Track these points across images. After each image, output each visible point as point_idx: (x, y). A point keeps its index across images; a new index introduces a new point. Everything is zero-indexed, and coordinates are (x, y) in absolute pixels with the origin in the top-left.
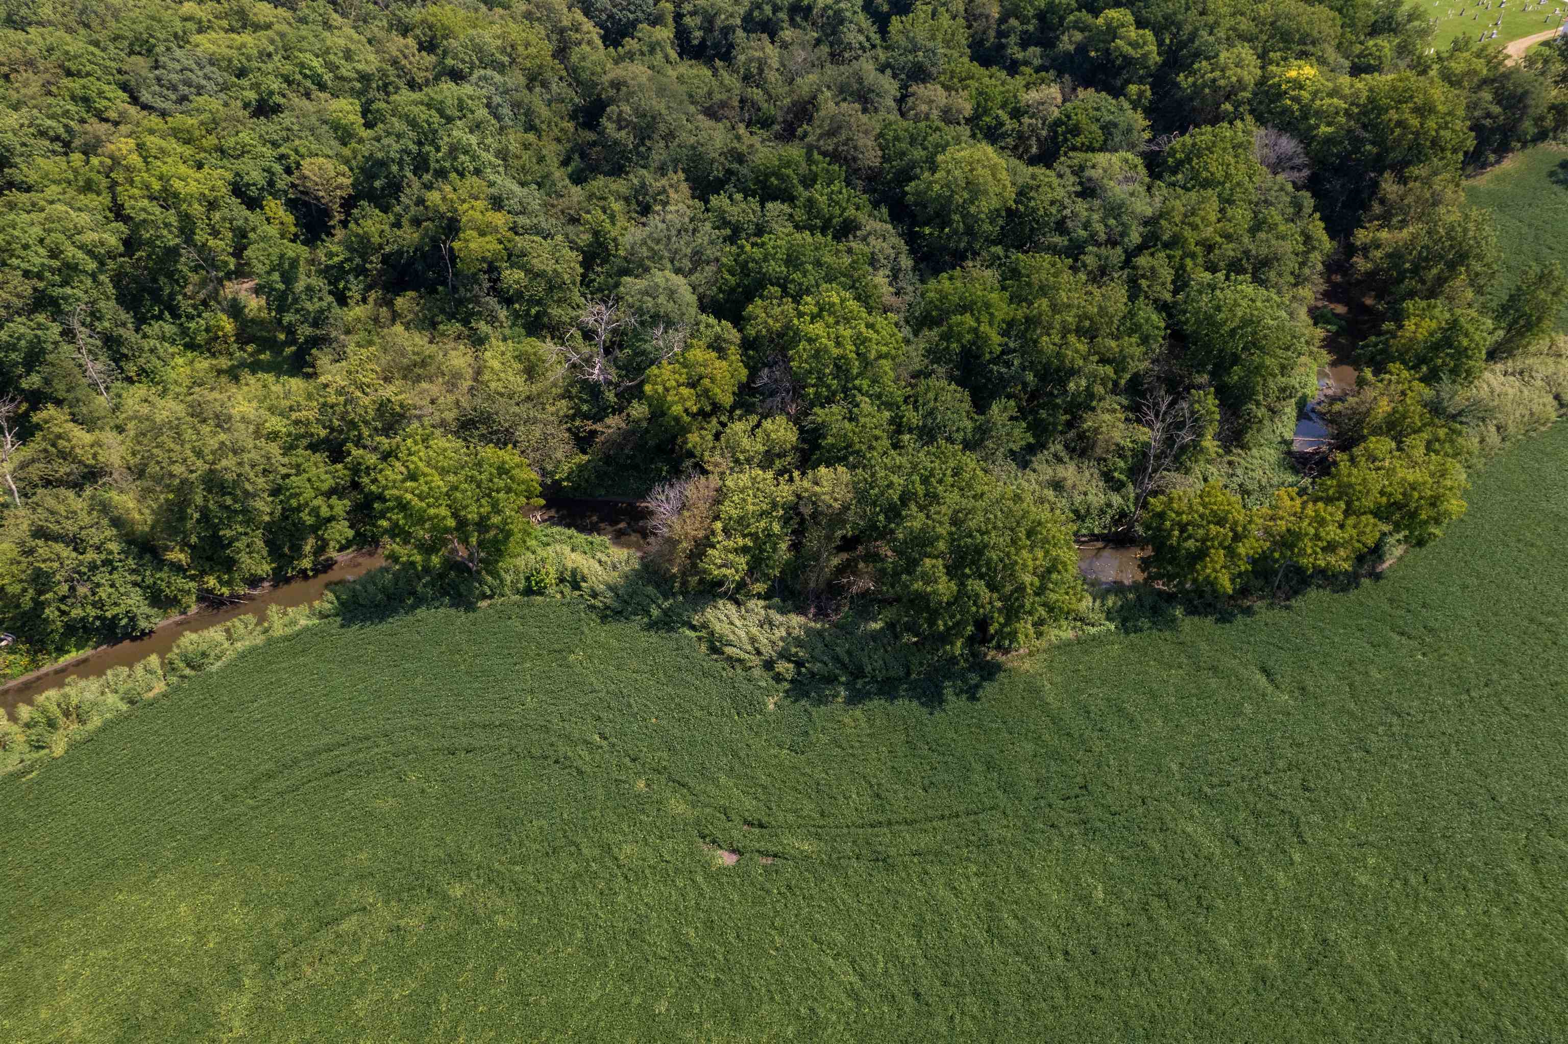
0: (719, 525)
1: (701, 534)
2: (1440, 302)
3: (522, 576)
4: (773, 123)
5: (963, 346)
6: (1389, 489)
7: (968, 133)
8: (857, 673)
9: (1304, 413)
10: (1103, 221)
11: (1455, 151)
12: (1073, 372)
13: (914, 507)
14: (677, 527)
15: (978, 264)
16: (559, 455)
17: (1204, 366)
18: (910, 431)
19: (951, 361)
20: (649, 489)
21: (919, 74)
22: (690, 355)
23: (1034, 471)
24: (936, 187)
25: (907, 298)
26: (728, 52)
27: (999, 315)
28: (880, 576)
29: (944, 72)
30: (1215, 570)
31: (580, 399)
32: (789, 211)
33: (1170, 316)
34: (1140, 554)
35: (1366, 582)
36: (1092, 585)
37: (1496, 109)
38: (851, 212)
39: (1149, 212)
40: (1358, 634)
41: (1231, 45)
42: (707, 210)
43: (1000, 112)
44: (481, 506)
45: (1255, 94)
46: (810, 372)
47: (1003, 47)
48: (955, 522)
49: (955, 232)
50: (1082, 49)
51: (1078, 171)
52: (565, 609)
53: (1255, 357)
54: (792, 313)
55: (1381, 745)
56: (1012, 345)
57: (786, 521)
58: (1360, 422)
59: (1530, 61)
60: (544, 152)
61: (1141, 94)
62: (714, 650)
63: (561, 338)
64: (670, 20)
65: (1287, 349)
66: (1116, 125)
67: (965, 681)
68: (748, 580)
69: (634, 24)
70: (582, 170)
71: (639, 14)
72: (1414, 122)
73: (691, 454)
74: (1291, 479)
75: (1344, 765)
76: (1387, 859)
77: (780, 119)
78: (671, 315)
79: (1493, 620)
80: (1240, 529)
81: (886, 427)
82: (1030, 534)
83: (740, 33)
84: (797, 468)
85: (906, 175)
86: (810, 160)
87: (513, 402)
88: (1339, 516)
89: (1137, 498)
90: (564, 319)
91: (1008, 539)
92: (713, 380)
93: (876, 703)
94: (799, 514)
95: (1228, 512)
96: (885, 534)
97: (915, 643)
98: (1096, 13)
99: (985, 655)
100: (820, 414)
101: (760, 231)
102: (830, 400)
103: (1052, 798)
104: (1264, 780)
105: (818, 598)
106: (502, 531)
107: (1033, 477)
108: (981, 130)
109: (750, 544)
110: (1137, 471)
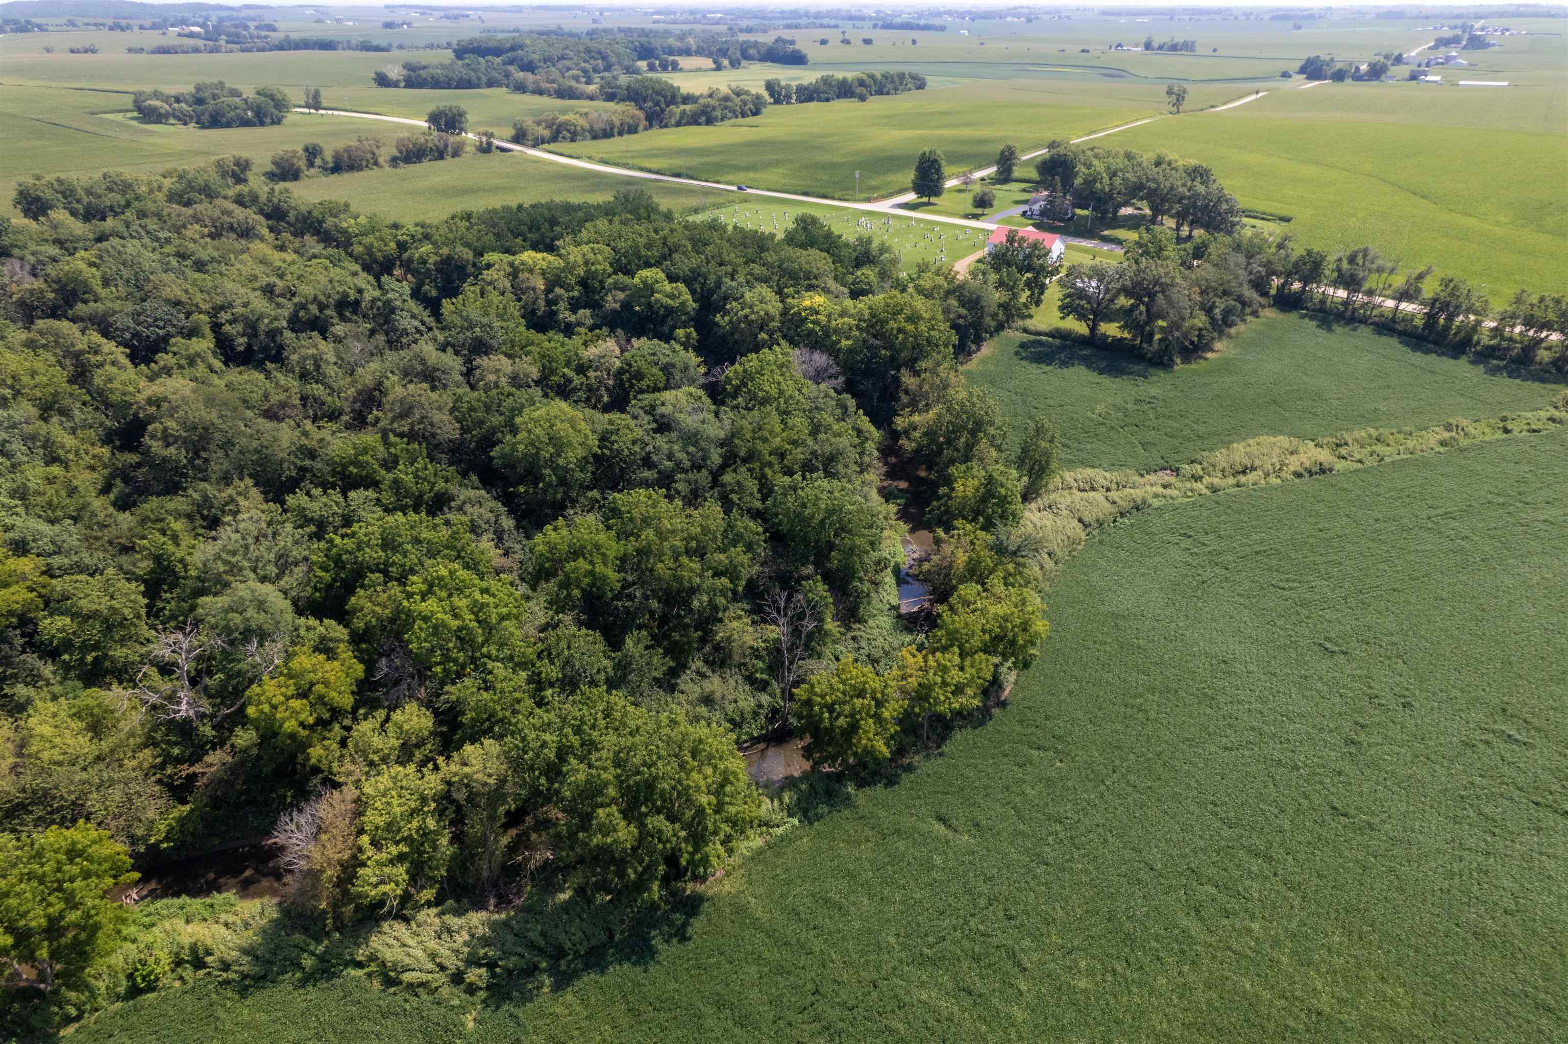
0: (365, 840)
1: (346, 855)
2: (974, 463)
3: (122, 977)
4: (340, 414)
5: (583, 590)
6: (987, 627)
7: (540, 393)
8: (558, 954)
9: (901, 579)
10: (684, 449)
11: (946, 346)
12: (694, 591)
13: (573, 761)
14: (317, 856)
15: (579, 511)
16: (151, 814)
17: (807, 558)
18: (552, 685)
19: (574, 607)
20: (274, 823)
21: (480, 347)
22: (294, 664)
23: (682, 692)
24: (521, 447)
25: (517, 556)
26: (279, 353)
27: (611, 554)
28: (556, 843)
29: (505, 343)
30: (869, 739)
31: (168, 743)
32: (375, 496)
33: (765, 521)
34: (800, 744)
35: (996, 712)
36: (766, 786)
37: (963, 311)
38: (441, 485)
39: (722, 435)
40: (1005, 760)
41: (751, 287)
42: (285, 511)
43: (566, 370)
44: (49, 905)
45: (783, 323)
46: (432, 651)
47: (555, 313)
48: (617, 763)
49: (549, 485)
50: (626, 306)
51: (651, 410)
52: (188, 997)
53: (846, 541)
54: (400, 596)
55: (1055, 854)
56: (630, 579)
57: (440, 813)
58: (947, 575)
59: (974, 274)
60: (75, 483)
61: (688, 336)
62: (389, 982)
63: (132, 680)
64: (207, 331)
65: (871, 527)
66: (673, 366)
67: (670, 924)
68: (413, 891)
69: (166, 339)
70: (128, 495)
71: (170, 329)
72: (910, 328)
73: (316, 770)
74: (908, 638)
75: (1032, 884)
76: (1093, 957)
77: (348, 410)
78: (265, 626)
79: (1100, 714)
80: (879, 695)
81: (525, 687)
82: (694, 754)
83: (288, 334)
84: (441, 754)
85: (489, 441)
86: (386, 443)
87: (77, 768)
88: (957, 660)
89: (783, 692)
90: (131, 658)
91: (675, 765)
92: (326, 684)
93: (589, 979)
94: (453, 801)
95: (866, 683)
96: (550, 797)
97: (611, 901)
98: (631, 273)
99: (684, 890)
100: (453, 691)
101: (347, 521)
102: (460, 675)
103: (790, 1015)
104: (973, 923)
105: (495, 885)
106: (83, 928)
107: (682, 698)
108: (551, 388)
109: (406, 849)
110: (776, 667)
